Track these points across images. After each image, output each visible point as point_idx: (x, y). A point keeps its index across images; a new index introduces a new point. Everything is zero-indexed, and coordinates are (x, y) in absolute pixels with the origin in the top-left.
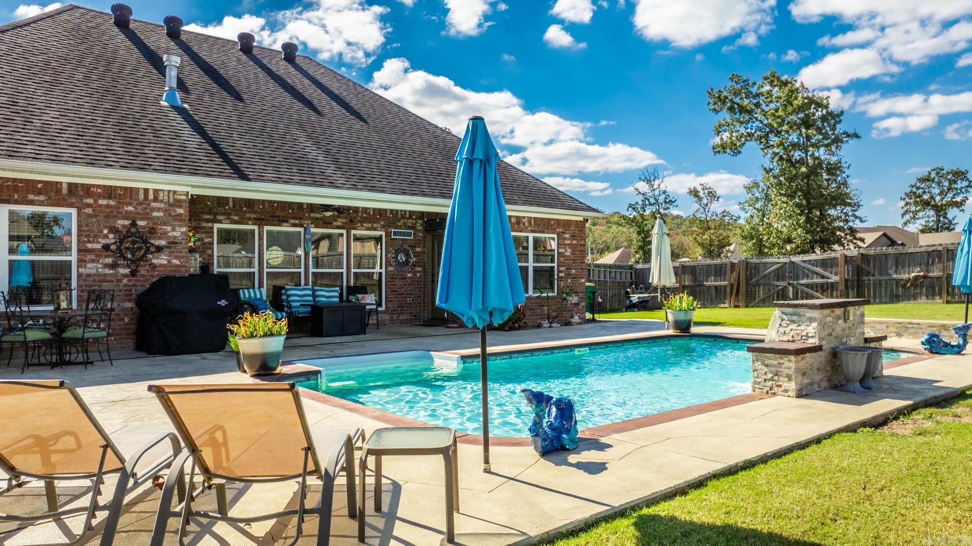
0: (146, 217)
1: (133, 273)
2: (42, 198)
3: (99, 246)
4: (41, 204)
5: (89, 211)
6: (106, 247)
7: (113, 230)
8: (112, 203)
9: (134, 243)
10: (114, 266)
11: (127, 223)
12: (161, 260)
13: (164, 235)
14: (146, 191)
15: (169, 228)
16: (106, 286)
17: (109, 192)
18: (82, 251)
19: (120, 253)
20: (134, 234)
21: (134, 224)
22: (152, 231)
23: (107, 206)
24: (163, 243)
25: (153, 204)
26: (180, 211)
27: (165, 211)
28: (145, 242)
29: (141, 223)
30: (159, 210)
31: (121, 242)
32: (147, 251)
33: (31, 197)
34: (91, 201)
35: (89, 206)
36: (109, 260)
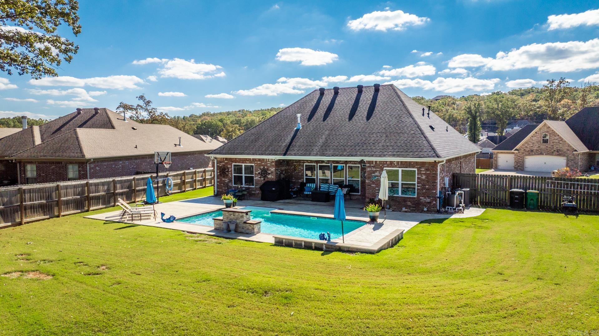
0: (266, 166)
1: (264, 179)
2: (248, 162)
3: (258, 173)
4: (248, 163)
5: (256, 164)
6: (259, 173)
7: (260, 169)
8: (260, 162)
9: (264, 172)
10: (260, 178)
11: (263, 167)
12: (270, 176)
13: (270, 170)
14: (266, 159)
15: (271, 168)
16: (259, 182)
17: (259, 160)
18: (255, 174)
19: (261, 175)
20: (264, 170)
21: (264, 167)
22: (268, 169)
23: (259, 163)
24: (270, 172)
25: (268, 162)
26: (273, 164)
27: (270, 164)
28: (266, 172)
29: (265, 167)
30: (269, 164)
31: (262, 172)
32: (267, 174)
33: (247, 162)
34: (256, 162)
35: (256, 163)
36: (260, 176)
